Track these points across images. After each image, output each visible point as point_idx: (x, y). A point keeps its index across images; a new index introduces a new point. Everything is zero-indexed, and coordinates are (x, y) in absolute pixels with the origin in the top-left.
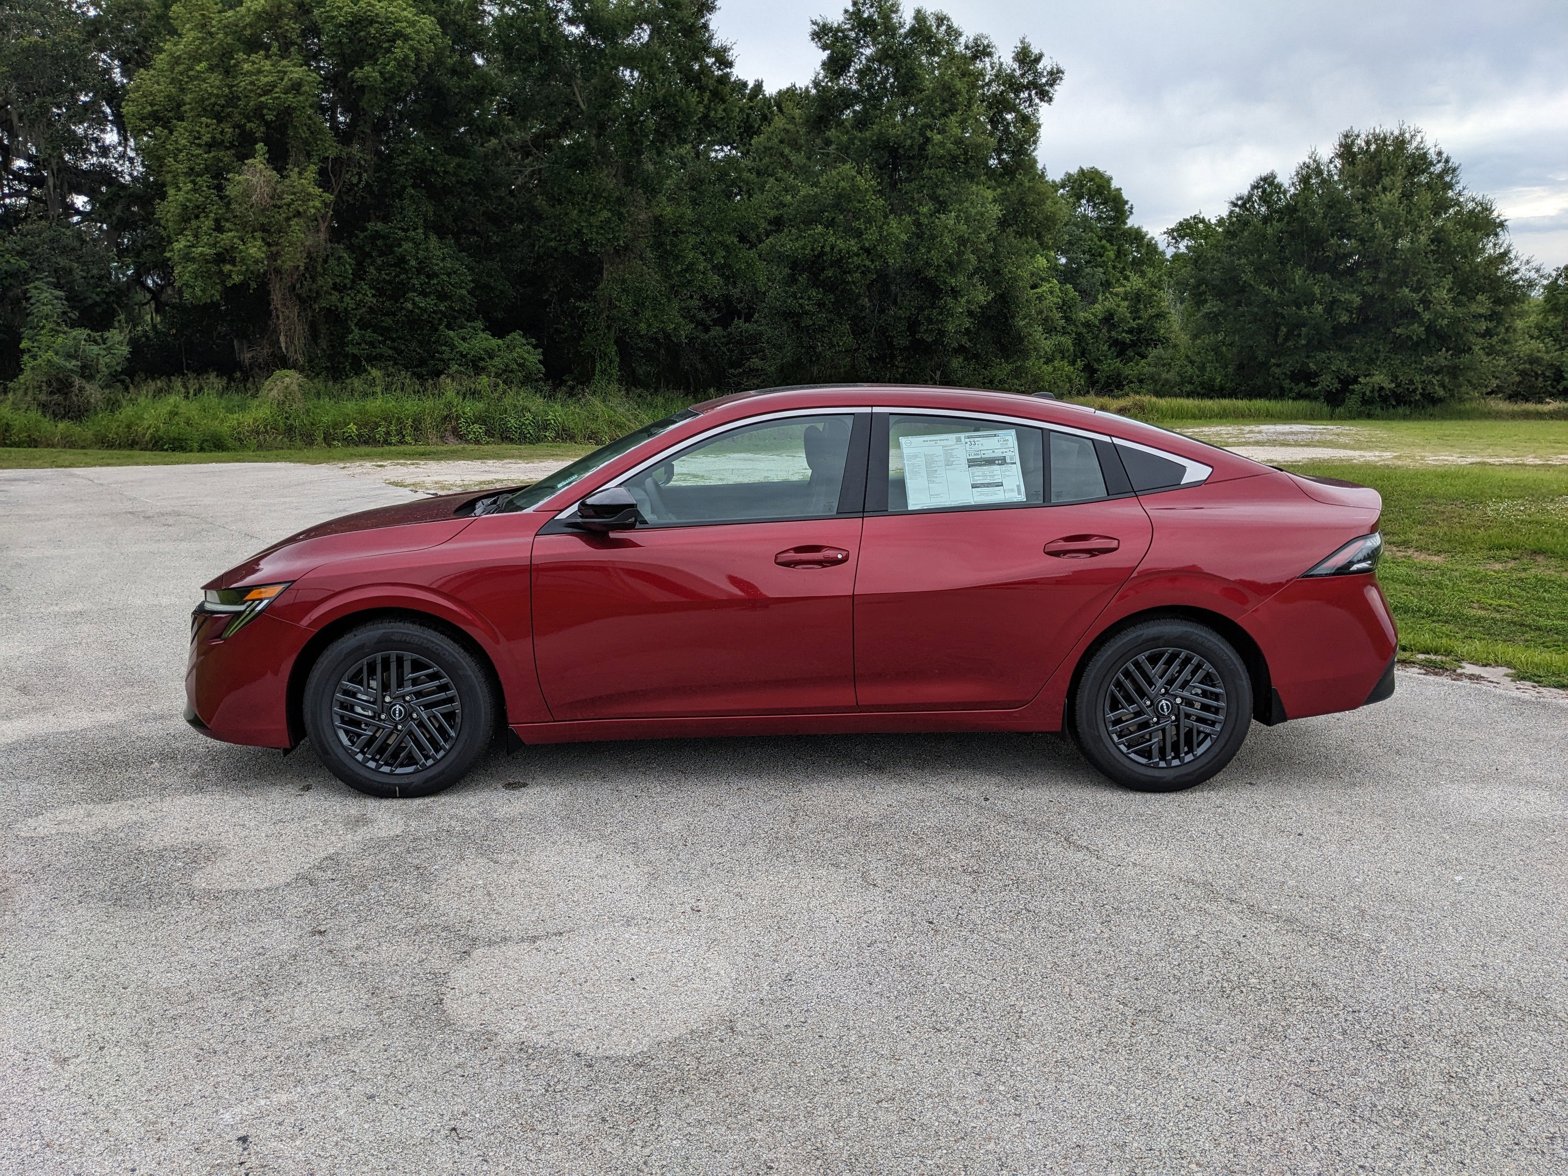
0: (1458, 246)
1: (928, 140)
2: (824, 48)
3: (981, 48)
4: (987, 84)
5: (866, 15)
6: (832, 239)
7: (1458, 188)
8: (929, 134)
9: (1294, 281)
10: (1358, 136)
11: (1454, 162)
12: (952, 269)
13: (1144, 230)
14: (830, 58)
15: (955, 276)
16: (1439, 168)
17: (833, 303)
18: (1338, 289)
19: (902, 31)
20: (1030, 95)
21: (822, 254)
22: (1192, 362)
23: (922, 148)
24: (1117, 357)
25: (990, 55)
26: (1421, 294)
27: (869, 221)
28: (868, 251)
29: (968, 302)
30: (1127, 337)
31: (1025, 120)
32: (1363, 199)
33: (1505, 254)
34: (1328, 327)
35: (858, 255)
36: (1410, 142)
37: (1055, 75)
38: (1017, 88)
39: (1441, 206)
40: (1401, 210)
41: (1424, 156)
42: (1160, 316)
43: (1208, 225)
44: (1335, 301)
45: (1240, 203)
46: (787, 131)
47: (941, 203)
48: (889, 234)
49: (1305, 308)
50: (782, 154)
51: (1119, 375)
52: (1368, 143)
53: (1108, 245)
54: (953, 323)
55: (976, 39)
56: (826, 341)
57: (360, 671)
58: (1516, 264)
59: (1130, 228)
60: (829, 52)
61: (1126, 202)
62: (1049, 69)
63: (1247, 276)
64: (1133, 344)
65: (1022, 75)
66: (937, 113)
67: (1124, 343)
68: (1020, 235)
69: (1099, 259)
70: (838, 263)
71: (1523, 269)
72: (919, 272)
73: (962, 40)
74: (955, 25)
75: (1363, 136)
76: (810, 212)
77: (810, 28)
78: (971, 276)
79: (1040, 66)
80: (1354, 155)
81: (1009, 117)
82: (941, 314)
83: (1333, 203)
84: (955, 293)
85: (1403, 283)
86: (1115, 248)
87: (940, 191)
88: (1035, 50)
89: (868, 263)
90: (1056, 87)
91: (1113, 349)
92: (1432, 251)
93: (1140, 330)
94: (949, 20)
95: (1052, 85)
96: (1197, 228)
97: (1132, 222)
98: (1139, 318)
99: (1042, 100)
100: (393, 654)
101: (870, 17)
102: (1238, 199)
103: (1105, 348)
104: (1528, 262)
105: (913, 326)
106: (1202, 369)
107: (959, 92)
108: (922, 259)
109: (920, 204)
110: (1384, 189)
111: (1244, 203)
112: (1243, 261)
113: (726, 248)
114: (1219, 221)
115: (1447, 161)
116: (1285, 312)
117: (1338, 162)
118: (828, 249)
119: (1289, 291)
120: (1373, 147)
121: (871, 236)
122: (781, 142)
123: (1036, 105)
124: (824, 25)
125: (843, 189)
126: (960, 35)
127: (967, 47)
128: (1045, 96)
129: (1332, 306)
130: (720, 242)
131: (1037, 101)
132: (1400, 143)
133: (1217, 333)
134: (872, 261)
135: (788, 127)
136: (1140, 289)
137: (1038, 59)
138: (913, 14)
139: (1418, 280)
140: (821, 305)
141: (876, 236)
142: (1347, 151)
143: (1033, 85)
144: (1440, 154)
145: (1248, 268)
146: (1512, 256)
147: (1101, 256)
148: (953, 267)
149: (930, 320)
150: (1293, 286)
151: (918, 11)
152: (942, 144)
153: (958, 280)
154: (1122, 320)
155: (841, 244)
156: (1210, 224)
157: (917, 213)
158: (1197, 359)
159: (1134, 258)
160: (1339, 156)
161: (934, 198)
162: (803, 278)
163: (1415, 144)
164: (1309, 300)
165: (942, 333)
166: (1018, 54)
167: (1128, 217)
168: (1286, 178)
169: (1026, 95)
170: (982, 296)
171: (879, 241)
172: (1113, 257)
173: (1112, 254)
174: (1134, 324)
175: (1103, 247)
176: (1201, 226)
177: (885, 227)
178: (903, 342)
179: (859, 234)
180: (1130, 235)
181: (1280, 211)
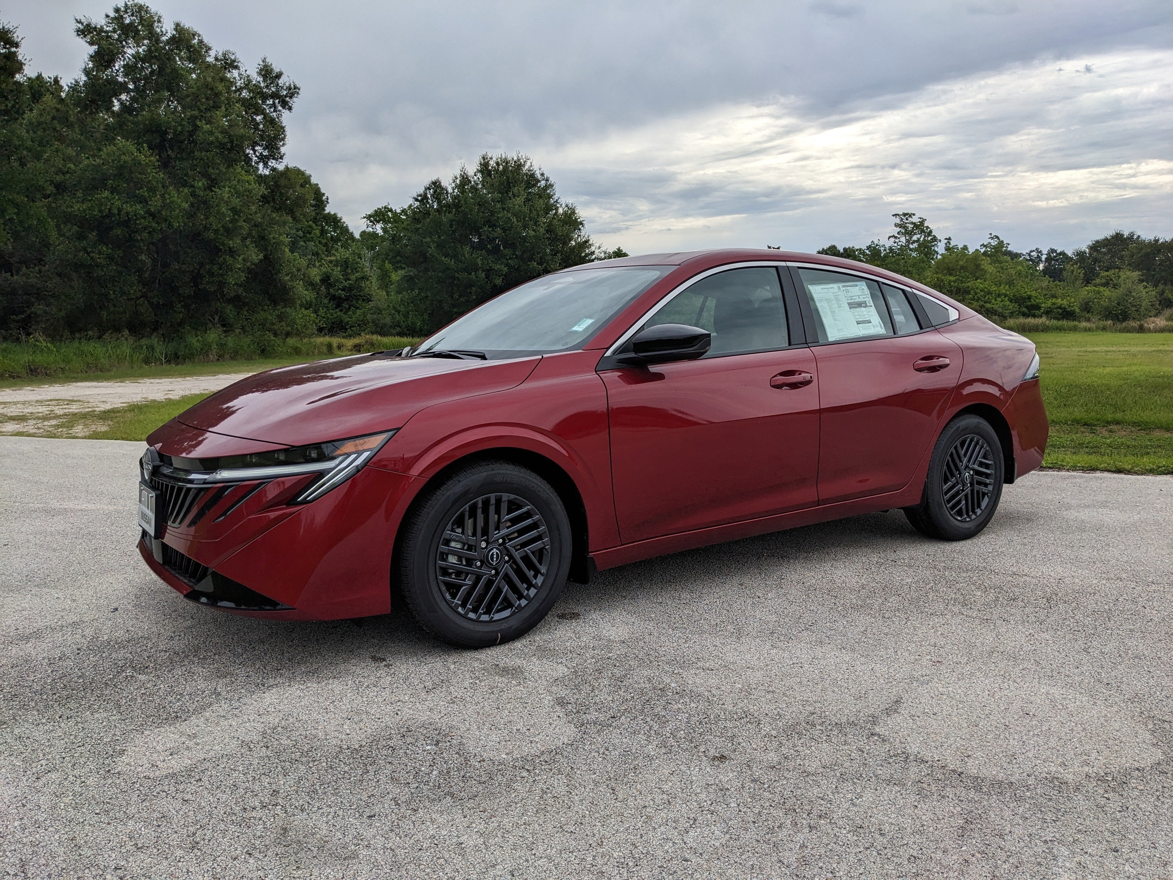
0: (562, 235)
1: (196, 128)
2: (91, 43)
3: (229, 62)
4: (238, 90)
5: (127, 21)
6: (118, 203)
7: (556, 197)
8: (199, 123)
9: (463, 255)
10: (491, 158)
11: (552, 180)
12: (227, 233)
13: (339, 216)
14: (97, 53)
15: (231, 239)
16: (543, 183)
17: (121, 258)
18: (492, 261)
19: (164, 38)
20: (274, 102)
21: (110, 214)
22: (399, 312)
23: (191, 134)
24: (336, 308)
25: (237, 67)
26: (543, 266)
27: (152, 190)
28: (153, 215)
29: (244, 260)
30: (343, 294)
31: (271, 122)
32: (502, 201)
33: (587, 242)
34: (488, 287)
35: (144, 218)
36: (524, 166)
37: (293, 91)
38: (265, 97)
39: (549, 208)
40: (526, 209)
41: (533, 176)
42: (364, 278)
43: (395, 214)
44: (491, 269)
45: (419, 198)
46: (58, 110)
47: (212, 180)
48: (172, 202)
49: (473, 273)
50: (54, 129)
51: (341, 321)
52: (498, 164)
53: (314, 225)
54: (233, 276)
55: (224, 55)
56: (117, 289)
57: (462, 516)
58: (593, 249)
59: (329, 213)
60: (96, 47)
61: (323, 194)
62: (287, 84)
63: (432, 250)
64: (347, 299)
65: (267, 87)
66: (203, 108)
67: (340, 298)
68: (277, 210)
69: (308, 235)
70: (126, 223)
71: (597, 251)
72: (199, 234)
73: (212, 53)
74: (205, 41)
75: (494, 159)
76: (94, 179)
77: (76, 26)
78: (244, 239)
79: (281, 82)
80: (490, 171)
81: (259, 118)
82: (220, 269)
83: (482, 204)
84: (232, 252)
85: (531, 259)
86: (320, 228)
87: (211, 170)
88: (276, 70)
89: (154, 225)
90: (295, 99)
91: (332, 302)
92: (547, 238)
93: (350, 289)
94: (199, 36)
95: (291, 97)
96: (388, 215)
97: (329, 209)
98: (349, 279)
99: (284, 108)
100: (493, 497)
101: (131, 24)
102: (418, 196)
103: (326, 301)
104: (599, 248)
105: (196, 279)
106: (406, 316)
107: (221, 93)
108: (202, 224)
109: (194, 180)
110: (514, 196)
111: (423, 199)
112: (428, 240)
113: (17, 206)
114: (403, 211)
115: (547, 180)
116: (460, 276)
117: (479, 175)
118: (116, 212)
119: (461, 262)
120: (501, 167)
121: (155, 203)
122: (53, 118)
123: (280, 111)
124: (88, 25)
125: (125, 162)
126: (210, 49)
127: (216, 59)
128: (285, 104)
129: (489, 272)
130: (9, 200)
131: (280, 108)
132: (519, 166)
133: (413, 290)
134: (158, 223)
135: (59, 106)
136: (347, 258)
137: (279, 76)
138: (173, 27)
139: (541, 257)
140: (110, 258)
141: (160, 203)
142: (484, 169)
143: (274, 96)
144: (542, 175)
145: (433, 246)
146: (590, 242)
147: (310, 233)
148: (228, 232)
149: (212, 274)
150: (463, 258)
151: (177, 25)
152: (211, 133)
153: (235, 242)
154: (337, 281)
155: (127, 208)
156: (396, 213)
157: (193, 186)
158: (402, 309)
159: (332, 235)
160: (481, 171)
161: (205, 175)
162: (93, 235)
163: (526, 167)
164: (475, 269)
165: (222, 284)
166: (261, 70)
167: (326, 206)
168: (448, 184)
169: (271, 103)
170: (255, 256)
171: (163, 207)
172: (318, 234)
173: (318, 232)
174: (346, 284)
175: (310, 227)
176: (390, 214)
177: (167, 196)
178: (188, 291)
179: (143, 201)
180: (329, 219)
181: (448, 205)
